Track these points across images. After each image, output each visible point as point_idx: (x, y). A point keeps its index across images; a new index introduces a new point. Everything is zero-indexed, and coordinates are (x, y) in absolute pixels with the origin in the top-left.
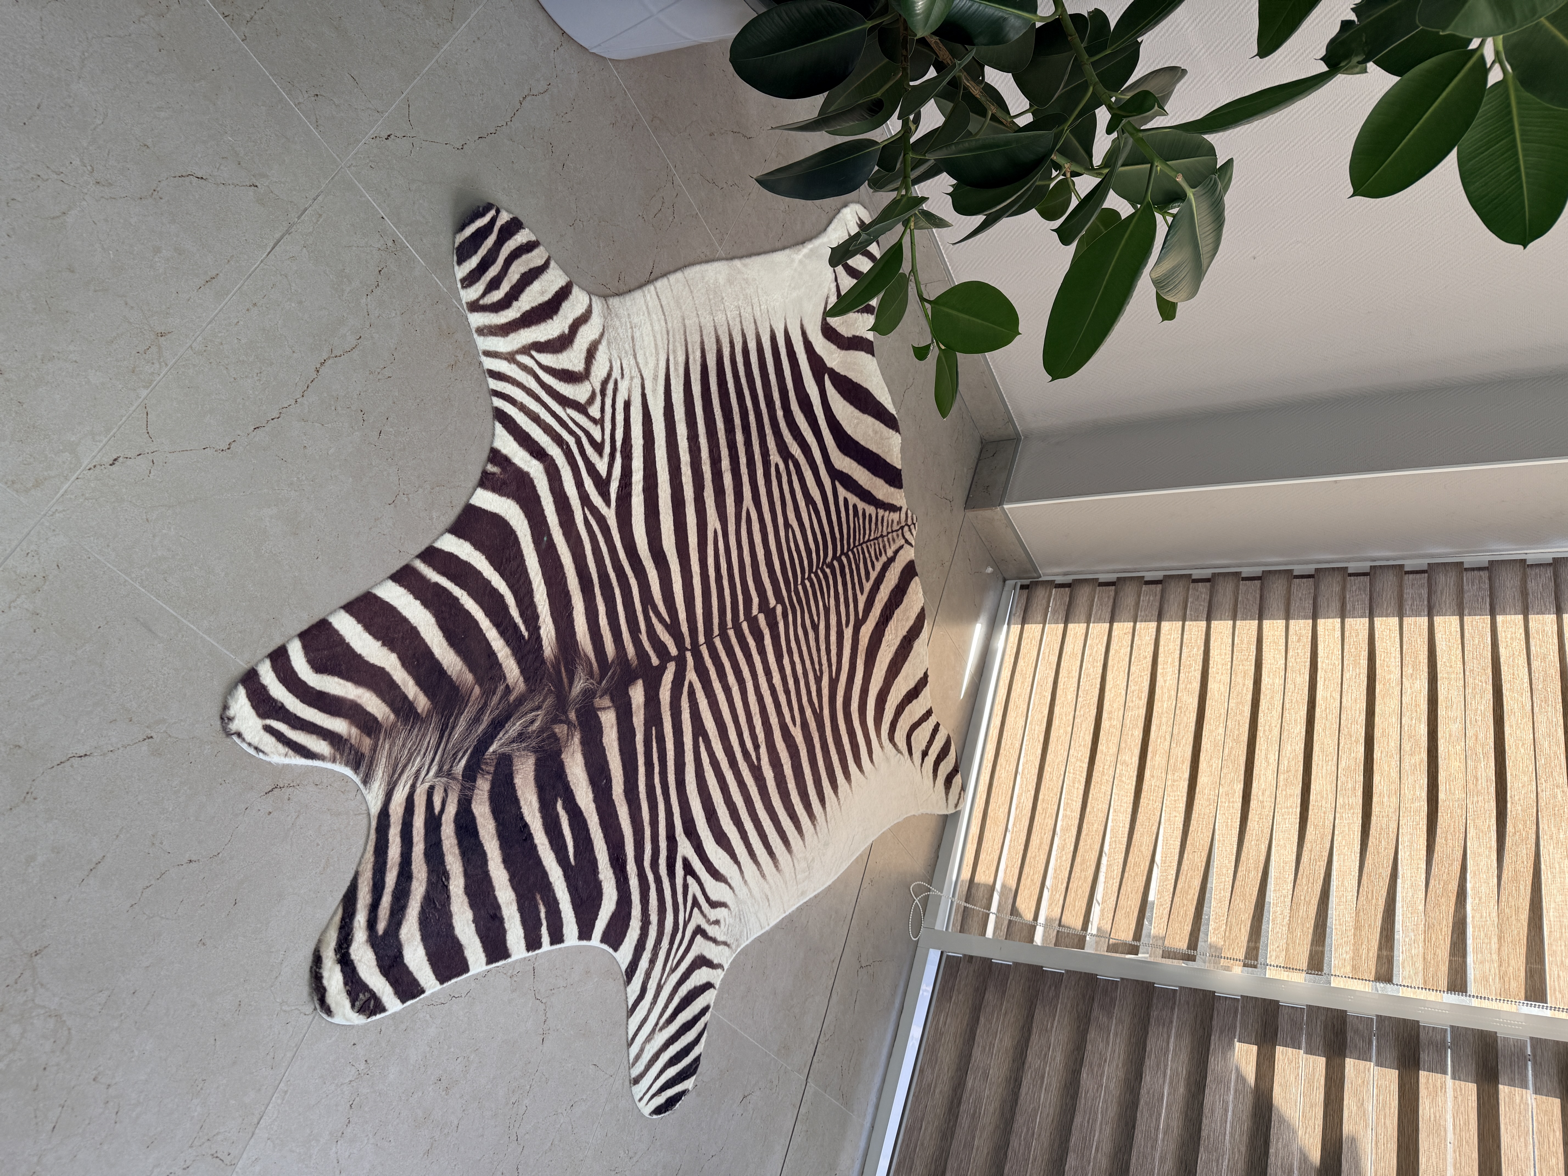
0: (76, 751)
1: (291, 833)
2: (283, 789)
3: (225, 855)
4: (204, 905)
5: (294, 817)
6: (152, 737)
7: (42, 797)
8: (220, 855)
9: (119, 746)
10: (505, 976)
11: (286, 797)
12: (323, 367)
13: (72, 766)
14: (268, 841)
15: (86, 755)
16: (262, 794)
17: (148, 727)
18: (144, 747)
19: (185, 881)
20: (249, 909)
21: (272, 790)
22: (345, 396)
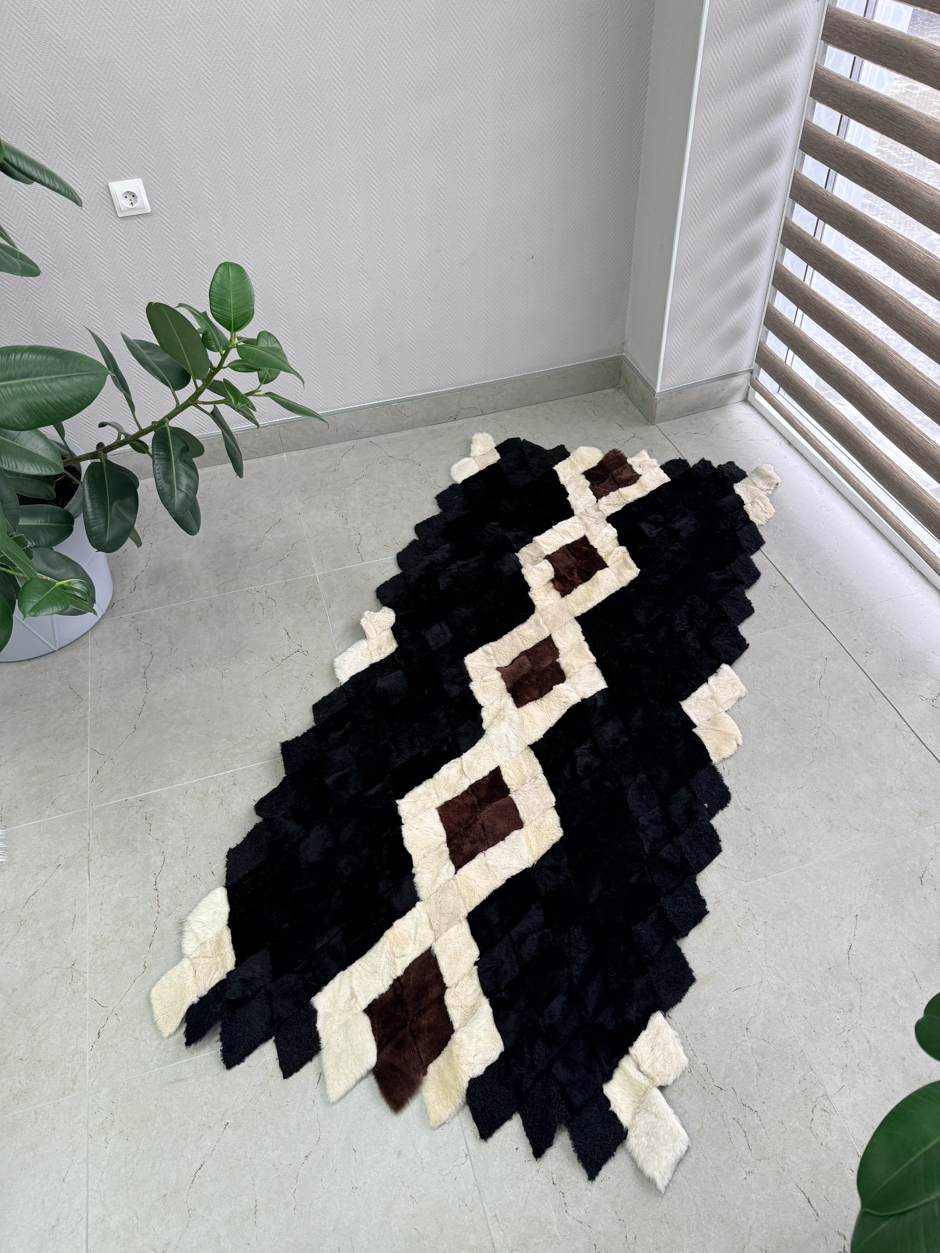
0: (196, 1168)
4: (336, 1170)
6: (228, 1123)
7: (197, 1206)
8: (321, 1137)
9: (215, 1144)
12: (157, 885)
13: (200, 1177)
15: (202, 1165)
17: (221, 1121)
18: (228, 1131)
19: (313, 1169)
20: (366, 1146)
21: (320, 1078)
22: (180, 881)
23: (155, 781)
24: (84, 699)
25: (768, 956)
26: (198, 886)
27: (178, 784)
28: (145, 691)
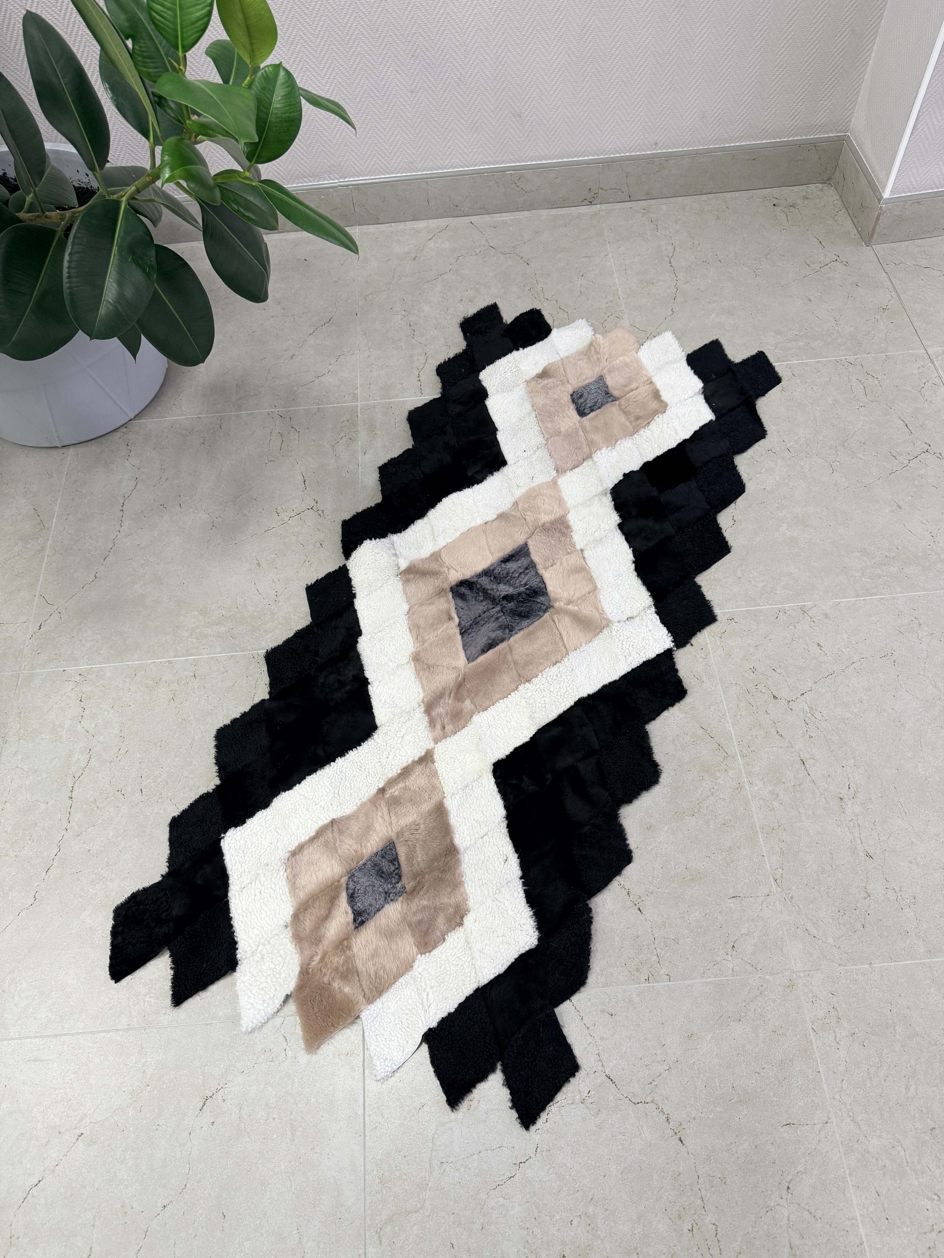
0: (31, 1184)
1: (242, 1125)
2: (214, 1097)
3: (192, 1182)
4: (196, 1235)
5: (237, 1111)
6: (82, 1134)
7: (22, 1234)
8: (188, 1186)
9: (61, 1157)
10: (573, 1106)
11: (220, 1100)
12: (73, 792)
13: (33, 1196)
14: (225, 1147)
15: (40, 1181)
16: (197, 1113)
17: (75, 1129)
18: (80, 1144)
19: (168, 1226)
20: (239, 1214)
21: (204, 1104)
22: (100, 793)
23: (102, 652)
24: (46, 526)
25: (845, 1086)
26: (120, 804)
27: (128, 661)
28: (118, 528)
